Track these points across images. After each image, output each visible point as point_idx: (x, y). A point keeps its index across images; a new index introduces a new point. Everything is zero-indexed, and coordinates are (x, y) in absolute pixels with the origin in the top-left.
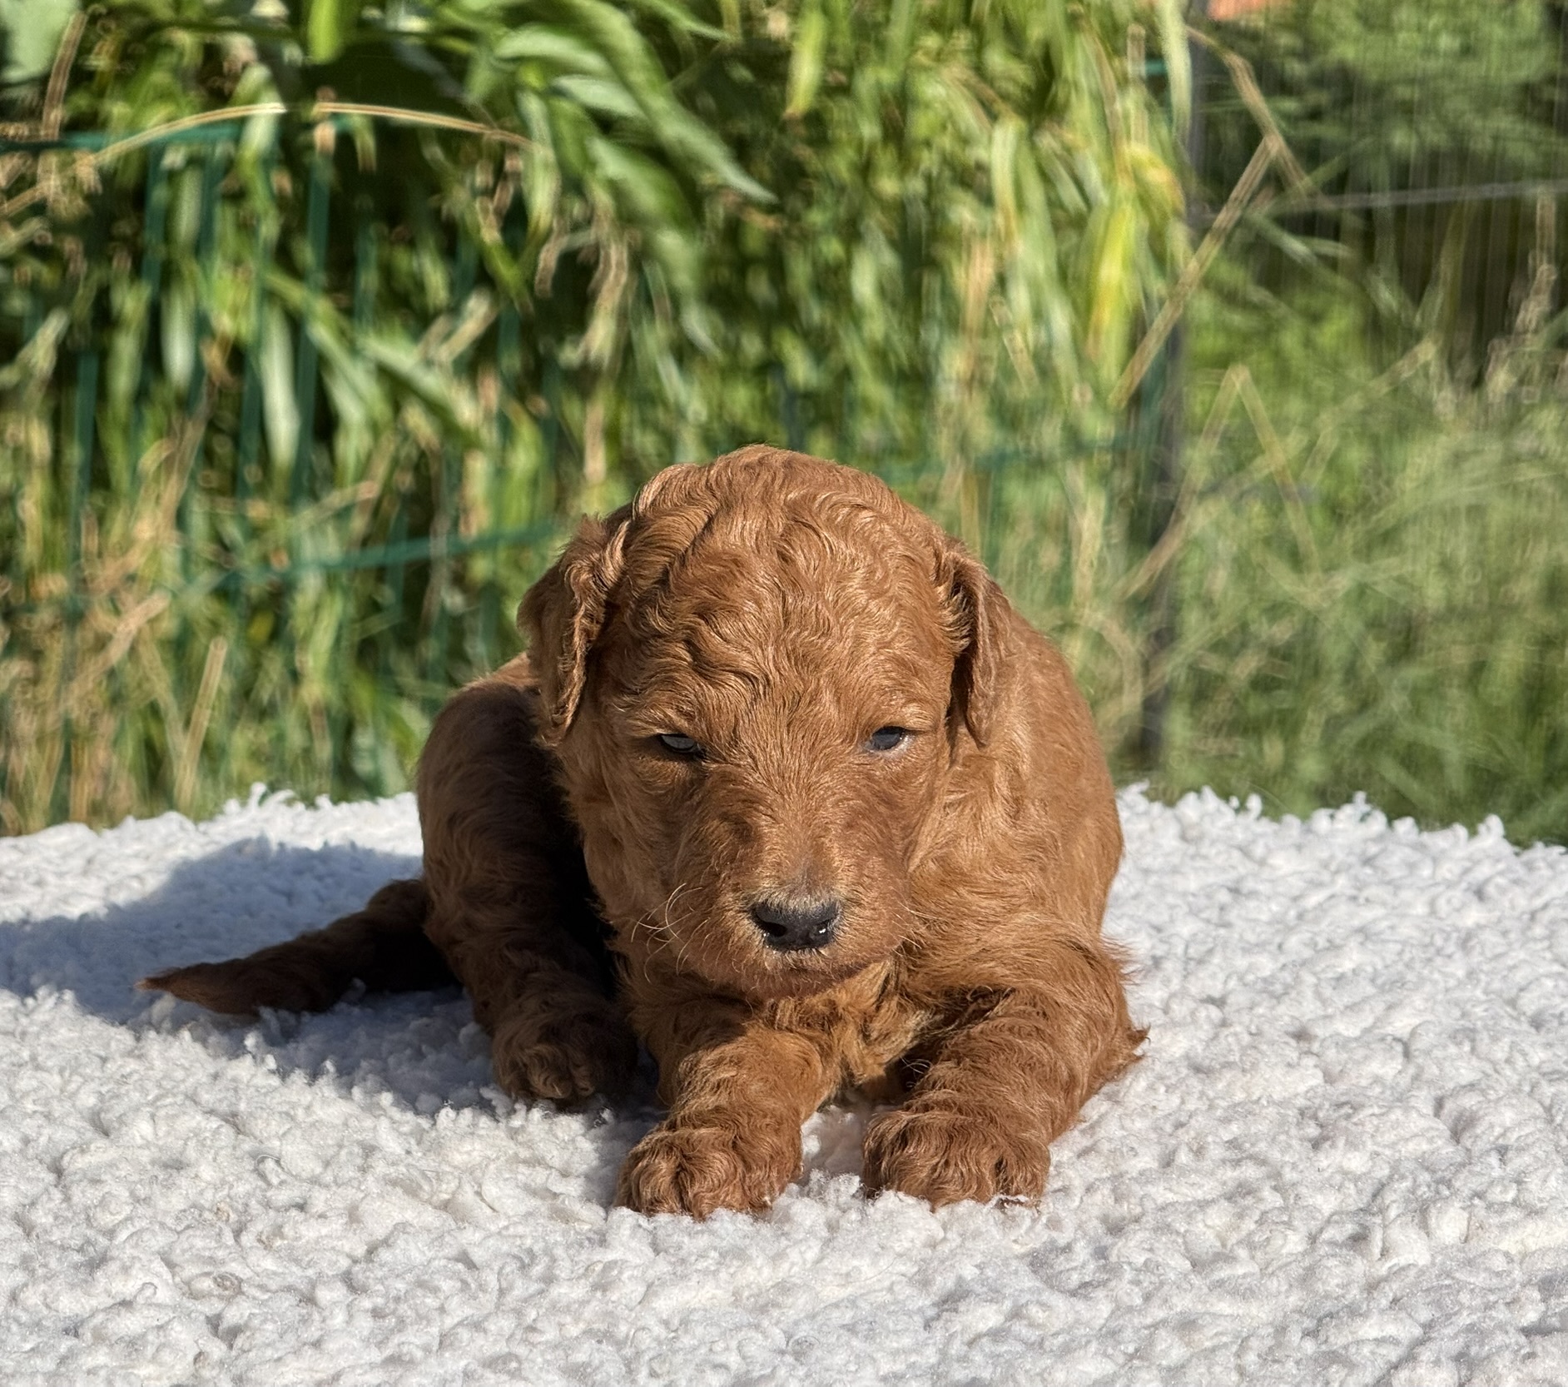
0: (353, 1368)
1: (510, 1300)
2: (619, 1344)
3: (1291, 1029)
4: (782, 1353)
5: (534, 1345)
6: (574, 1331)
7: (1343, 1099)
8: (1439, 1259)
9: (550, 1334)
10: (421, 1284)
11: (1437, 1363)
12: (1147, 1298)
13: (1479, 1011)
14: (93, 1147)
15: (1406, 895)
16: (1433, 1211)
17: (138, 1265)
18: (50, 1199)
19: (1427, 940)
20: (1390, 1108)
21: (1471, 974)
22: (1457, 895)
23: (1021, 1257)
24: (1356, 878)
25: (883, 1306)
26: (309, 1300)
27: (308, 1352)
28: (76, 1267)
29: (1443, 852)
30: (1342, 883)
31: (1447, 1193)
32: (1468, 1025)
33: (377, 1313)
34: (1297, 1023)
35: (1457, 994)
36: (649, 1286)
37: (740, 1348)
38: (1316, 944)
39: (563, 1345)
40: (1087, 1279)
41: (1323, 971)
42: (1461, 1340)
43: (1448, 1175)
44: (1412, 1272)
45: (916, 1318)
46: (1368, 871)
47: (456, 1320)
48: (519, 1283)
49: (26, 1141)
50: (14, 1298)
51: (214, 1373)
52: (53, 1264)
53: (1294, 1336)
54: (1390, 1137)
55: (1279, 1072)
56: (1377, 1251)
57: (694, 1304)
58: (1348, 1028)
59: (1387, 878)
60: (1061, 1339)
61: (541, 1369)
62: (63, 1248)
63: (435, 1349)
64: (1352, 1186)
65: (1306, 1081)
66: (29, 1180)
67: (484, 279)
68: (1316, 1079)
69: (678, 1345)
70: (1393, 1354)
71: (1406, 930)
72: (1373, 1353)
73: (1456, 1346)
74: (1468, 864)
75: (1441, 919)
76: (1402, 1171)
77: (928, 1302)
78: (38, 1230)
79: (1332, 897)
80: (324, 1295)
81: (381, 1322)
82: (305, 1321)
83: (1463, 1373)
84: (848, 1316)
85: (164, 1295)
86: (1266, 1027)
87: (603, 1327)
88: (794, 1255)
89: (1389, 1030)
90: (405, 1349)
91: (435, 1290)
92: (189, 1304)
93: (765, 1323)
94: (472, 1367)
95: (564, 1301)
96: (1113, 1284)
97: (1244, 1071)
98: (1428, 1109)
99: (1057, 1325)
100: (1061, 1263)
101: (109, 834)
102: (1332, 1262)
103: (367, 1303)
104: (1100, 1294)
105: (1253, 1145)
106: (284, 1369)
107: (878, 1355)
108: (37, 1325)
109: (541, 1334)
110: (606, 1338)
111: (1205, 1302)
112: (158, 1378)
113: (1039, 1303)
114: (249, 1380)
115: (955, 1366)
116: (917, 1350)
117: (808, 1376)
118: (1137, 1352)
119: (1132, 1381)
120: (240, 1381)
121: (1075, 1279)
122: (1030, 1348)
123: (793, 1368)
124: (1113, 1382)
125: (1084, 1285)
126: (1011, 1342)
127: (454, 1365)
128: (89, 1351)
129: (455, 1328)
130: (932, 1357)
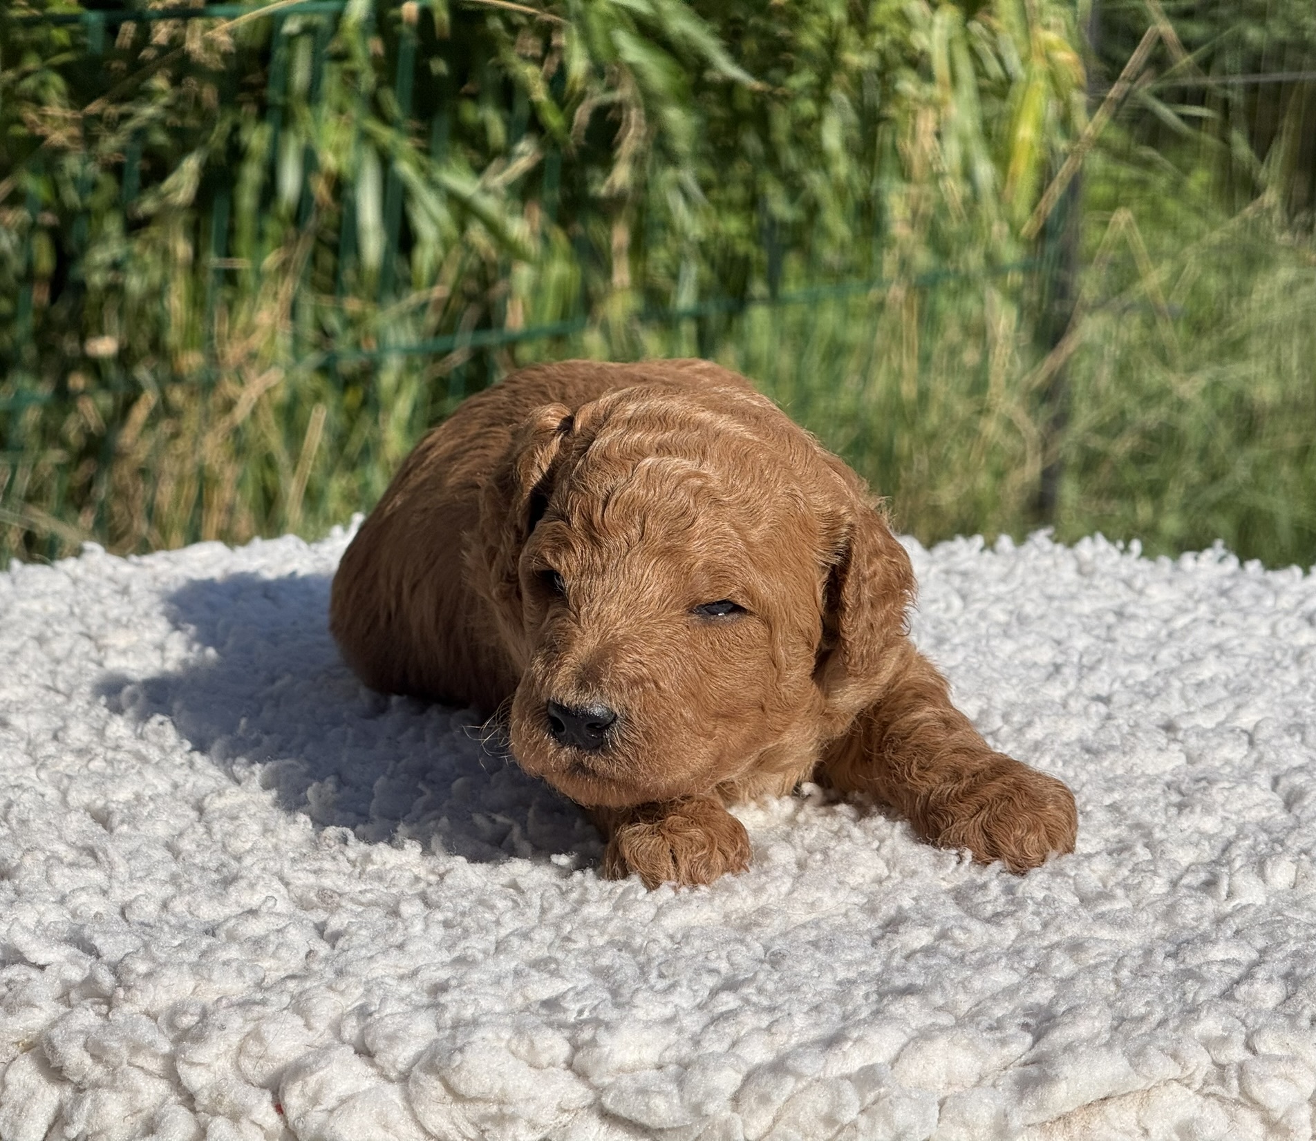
0: (428, 965)
1: (550, 916)
2: (635, 952)
3: (1162, 723)
4: (762, 962)
5: (569, 951)
6: (600, 941)
7: (1201, 776)
8: (1273, 900)
9: (582, 943)
10: (481, 902)
11: (1270, 980)
12: (1045, 925)
13: (1308, 711)
14: (227, 792)
15: (1253, 620)
16: (1269, 863)
17: (262, 883)
18: (194, 832)
19: (1269, 655)
20: (1238, 783)
21: (1303, 683)
22: (1293, 621)
23: (947, 892)
24: (1214, 606)
25: (839, 928)
26: (395, 913)
27: (394, 952)
28: (214, 883)
29: (1283, 587)
30: (1203, 610)
31: (1280, 849)
32: (1300, 721)
33: (447, 924)
34: (1166, 718)
35: (1291, 698)
36: (659, 908)
37: (728, 958)
38: (1181, 657)
39: (593, 952)
40: (999, 910)
41: (1187, 678)
42: (1289, 963)
43: (1281, 836)
44: (1252, 910)
45: (866, 937)
46: (1224, 601)
47: (509, 931)
48: (557, 904)
49: (176, 786)
50: (165, 906)
51: (321, 967)
52: (196, 881)
53: (1159, 957)
54: (1238, 805)
55: (1152, 754)
56: (1224, 894)
57: (694, 923)
58: (1206, 722)
59: (1239, 606)
60: (978, 955)
61: (574, 969)
62: (203, 869)
63: (492, 951)
64: (1207, 843)
65: (1171, 762)
66: (177, 816)
67: (534, 125)
68: (1182, 760)
69: (681, 953)
70: (1236, 973)
71: (1253, 647)
72: (1220, 971)
73: (1284, 968)
74: (1301, 597)
75: (1280, 639)
76: (1246, 831)
77: (874, 925)
78: (184, 854)
79: (1195, 620)
80: (407, 909)
81: (450, 931)
82: (391, 928)
83: (1290, 988)
84: (813, 934)
85: (282, 906)
86: (1142, 721)
87: (622, 938)
88: (771, 889)
89: (1237, 723)
90: (469, 952)
91: (492, 908)
92: (301, 913)
93: (749, 938)
94: (522, 966)
95: (593, 918)
96: (1020, 914)
97: (1124, 753)
98: (1267, 785)
99: (975, 944)
100: (979, 897)
101: (240, 550)
102: (1188, 901)
103: (439, 916)
104: (1009, 921)
105: (1129, 809)
106: (375, 965)
107: (836, 965)
108: (183, 927)
109: (575, 942)
110: (625, 946)
111: (1090, 930)
112: (277, 970)
113: (961, 927)
114: (348, 973)
115: (896, 974)
116: (866, 960)
117: (781, 979)
118: (1037, 965)
119: (1031, 991)
120: (340, 973)
121: (989, 910)
122: (953, 960)
123: (770, 973)
124: (1018, 989)
125: (997, 914)
126: (939, 956)
127: (507, 964)
128: (224, 946)
129: (508, 936)
130: (876, 966)
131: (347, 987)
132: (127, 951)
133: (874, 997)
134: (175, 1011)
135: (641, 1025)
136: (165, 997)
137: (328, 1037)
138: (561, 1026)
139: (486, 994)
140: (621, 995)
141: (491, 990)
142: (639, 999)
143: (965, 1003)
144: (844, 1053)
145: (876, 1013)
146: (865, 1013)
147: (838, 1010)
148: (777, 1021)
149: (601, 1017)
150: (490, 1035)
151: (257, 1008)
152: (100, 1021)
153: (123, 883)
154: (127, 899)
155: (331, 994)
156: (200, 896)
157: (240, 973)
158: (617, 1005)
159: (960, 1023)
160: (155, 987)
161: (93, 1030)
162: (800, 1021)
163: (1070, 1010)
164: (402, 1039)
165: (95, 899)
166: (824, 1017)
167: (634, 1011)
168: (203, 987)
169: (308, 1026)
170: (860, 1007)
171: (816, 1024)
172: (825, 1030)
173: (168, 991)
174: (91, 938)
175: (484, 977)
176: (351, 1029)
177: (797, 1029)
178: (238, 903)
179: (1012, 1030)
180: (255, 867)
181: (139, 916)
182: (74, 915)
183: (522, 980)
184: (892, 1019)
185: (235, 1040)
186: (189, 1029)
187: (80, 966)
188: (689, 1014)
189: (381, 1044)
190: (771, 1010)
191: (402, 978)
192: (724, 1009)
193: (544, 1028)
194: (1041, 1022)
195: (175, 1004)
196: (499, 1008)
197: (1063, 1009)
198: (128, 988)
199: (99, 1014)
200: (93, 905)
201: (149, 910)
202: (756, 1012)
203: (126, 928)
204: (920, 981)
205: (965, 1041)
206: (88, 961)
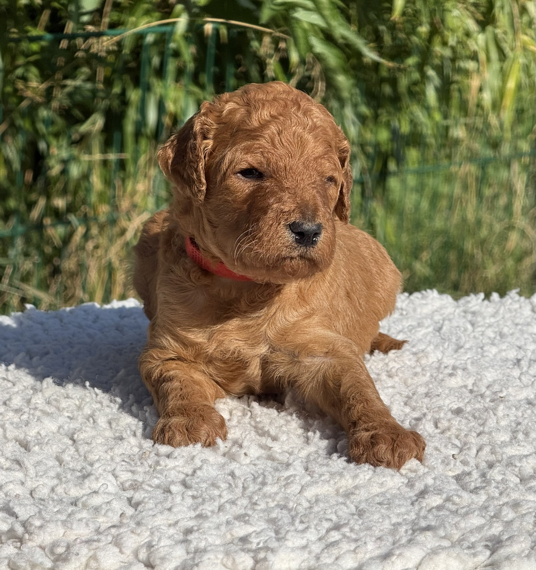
0: (183, 519)
1: (248, 492)
2: (290, 510)
4: (353, 514)
5: (256, 510)
6: (272, 505)
9: (262, 506)
10: (213, 485)
12: (501, 494)
17: (102, 477)
18: (70, 450)
23: (452, 477)
25: (395, 496)
26: (168, 491)
27: (166, 512)
28: (78, 478)
33: (194, 497)
36: (302, 487)
37: (336, 513)
39: (268, 510)
40: (477, 486)
45: (409, 501)
47: (226, 500)
48: (252, 485)
50: (52, 490)
51: (128, 521)
52: (69, 476)
57: (320, 493)
60: (465, 510)
61: (257, 520)
62: (73, 470)
63: (216, 511)
69: (313, 510)
77: (413, 494)
78: (64, 463)
80: (174, 489)
81: (196, 501)
82: (166, 500)
84: (381, 499)
85: (111, 489)
87: (283, 503)
88: (361, 476)
90: (204, 511)
91: (218, 487)
92: (121, 492)
93: (348, 502)
94: (230, 519)
95: (269, 492)
96: (487, 488)
99: (463, 504)
100: (467, 479)
103: (190, 493)
104: (482, 492)
106: (156, 519)
107: (392, 516)
108: (61, 501)
109: (259, 505)
110: (284, 507)
111: (524, 495)
112: (107, 522)
113: (458, 495)
114: (142, 523)
115: (422, 520)
116: (407, 513)
117: (362, 524)
118: (494, 514)
119: (491, 527)
120: (138, 524)
121: (472, 486)
122: (452, 512)
123: (357, 520)
124: (483, 527)
125: (476, 488)
126: (444, 510)
127: (223, 517)
128: (79, 511)
129: (225, 503)
130: (413, 516)
131: (141, 531)
132: (31, 514)
133: (410, 532)
134: (54, 545)
135: (290, 550)
136: (49, 538)
137: (131, 558)
138: (249, 551)
139: (212, 534)
140: (281, 533)
141: (214, 532)
142: (289, 536)
143: (456, 535)
144: (393, 562)
145: (410, 541)
146: (404, 541)
147: (391, 539)
148: (359, 546)
149: (269, 546)
150: (212, 557)
151: (95, 543)
152: (16, 551)
153: (32, 478)
154: (34, 486)
155: (133, 536)
156: (70, 485)
157: (87, 525)
158: (278, 540)
159: (453, 545)
160: (44, 533)
161: (12, 556)
162: (370, 546)
163: (509, 538)
164: (168, 559)
165: (17, 487)
166: (383, 543)
167: (286, 542)
168: (68, 533)
169: (121, 552)
170: (401, 537)
171: (379, 547)
172: (383, 551)
173: (50, 535)
174: (13, 508)
175: (211, 525)
176: (143, 555)
177: (369, 550)
178: (90, 488)
179: (480, 548)
180: (100, 469)
181: (39, 495)
182: (6, 495)
183: (230, 526)
184: (418, 543)
185: (84, 560)
186: (61, 555)
187: (7, 523)
188: (314, 543)
189: (158, 562)
190: (356, 540)
191: (170, 525)
192: (333, 540)
193: (240, 552)
194: (494, 545)
195: (54, 542)
196: (218, 542)
197: (506, 537)
198: (30, 534)
199: (16, 547)
200: (15, 489)
201: (44, 492)
202: (349, 542)
203: (32, 501)
204: (433, 523)
205: (455, 555)
206: (11, 520)
